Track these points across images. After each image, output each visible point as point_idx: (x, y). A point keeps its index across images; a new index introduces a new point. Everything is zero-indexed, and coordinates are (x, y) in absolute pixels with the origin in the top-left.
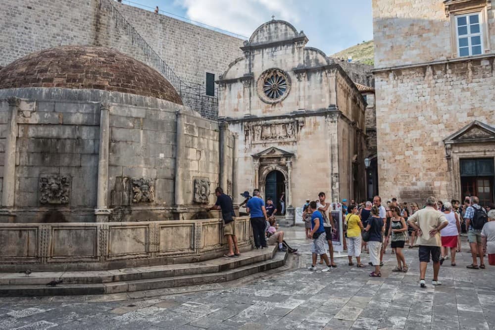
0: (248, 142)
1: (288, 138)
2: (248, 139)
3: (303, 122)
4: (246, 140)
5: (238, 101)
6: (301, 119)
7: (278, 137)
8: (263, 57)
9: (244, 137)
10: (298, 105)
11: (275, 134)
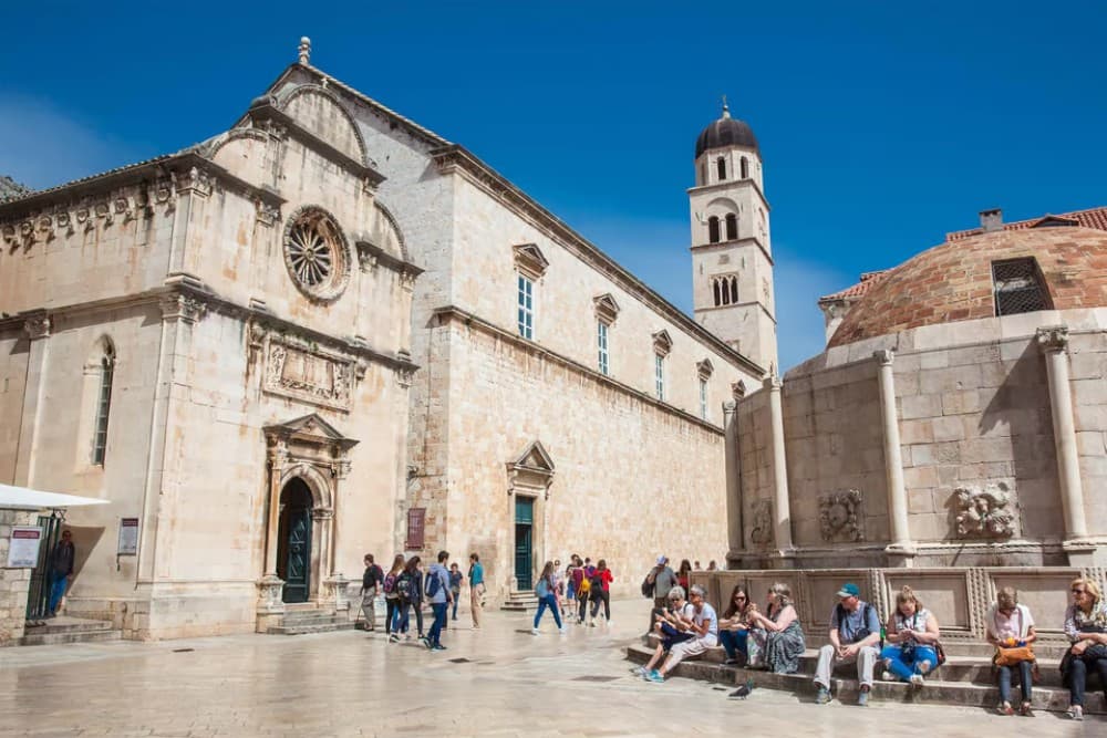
0: (254, 383)
1: (334, 398)
2: (254, 372)
3: (363, 370)
4: (248, 374)
5: (239, 251)
6: (361, 362)
7: (316, 390)
8: (303, 167)
9: (245, 364)
10: (354, 324)
11: (312, 379)
